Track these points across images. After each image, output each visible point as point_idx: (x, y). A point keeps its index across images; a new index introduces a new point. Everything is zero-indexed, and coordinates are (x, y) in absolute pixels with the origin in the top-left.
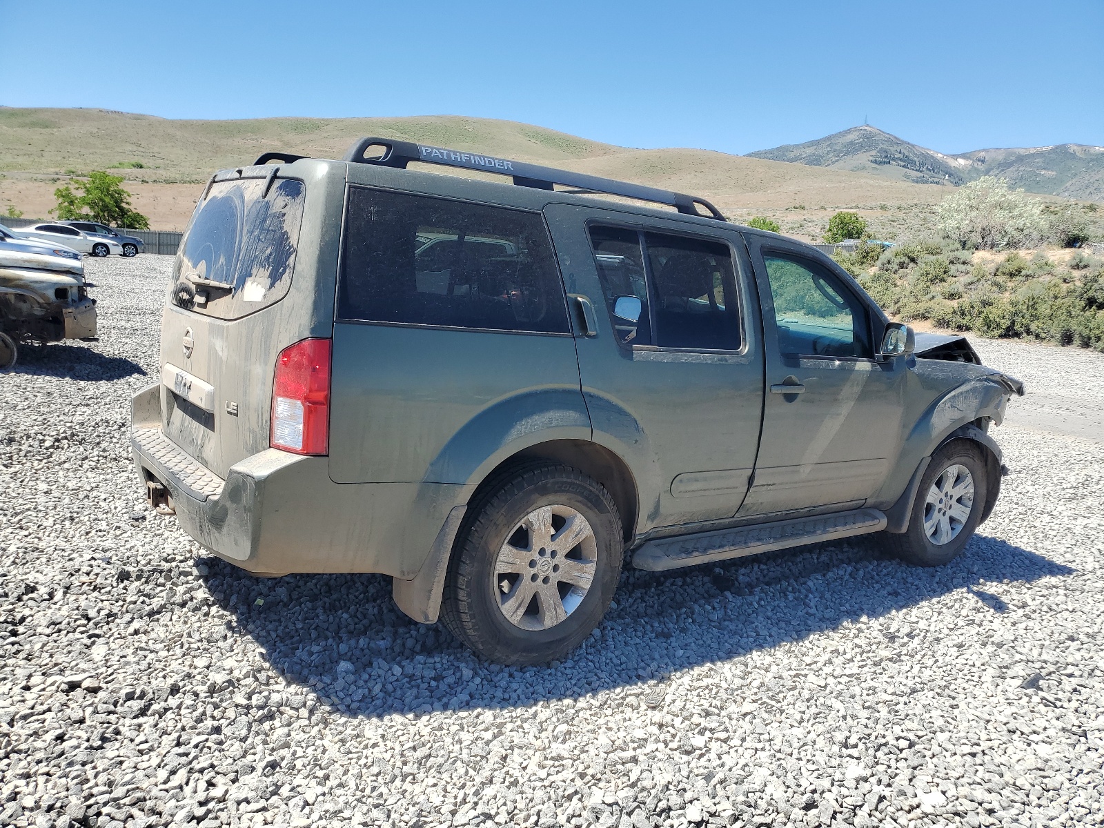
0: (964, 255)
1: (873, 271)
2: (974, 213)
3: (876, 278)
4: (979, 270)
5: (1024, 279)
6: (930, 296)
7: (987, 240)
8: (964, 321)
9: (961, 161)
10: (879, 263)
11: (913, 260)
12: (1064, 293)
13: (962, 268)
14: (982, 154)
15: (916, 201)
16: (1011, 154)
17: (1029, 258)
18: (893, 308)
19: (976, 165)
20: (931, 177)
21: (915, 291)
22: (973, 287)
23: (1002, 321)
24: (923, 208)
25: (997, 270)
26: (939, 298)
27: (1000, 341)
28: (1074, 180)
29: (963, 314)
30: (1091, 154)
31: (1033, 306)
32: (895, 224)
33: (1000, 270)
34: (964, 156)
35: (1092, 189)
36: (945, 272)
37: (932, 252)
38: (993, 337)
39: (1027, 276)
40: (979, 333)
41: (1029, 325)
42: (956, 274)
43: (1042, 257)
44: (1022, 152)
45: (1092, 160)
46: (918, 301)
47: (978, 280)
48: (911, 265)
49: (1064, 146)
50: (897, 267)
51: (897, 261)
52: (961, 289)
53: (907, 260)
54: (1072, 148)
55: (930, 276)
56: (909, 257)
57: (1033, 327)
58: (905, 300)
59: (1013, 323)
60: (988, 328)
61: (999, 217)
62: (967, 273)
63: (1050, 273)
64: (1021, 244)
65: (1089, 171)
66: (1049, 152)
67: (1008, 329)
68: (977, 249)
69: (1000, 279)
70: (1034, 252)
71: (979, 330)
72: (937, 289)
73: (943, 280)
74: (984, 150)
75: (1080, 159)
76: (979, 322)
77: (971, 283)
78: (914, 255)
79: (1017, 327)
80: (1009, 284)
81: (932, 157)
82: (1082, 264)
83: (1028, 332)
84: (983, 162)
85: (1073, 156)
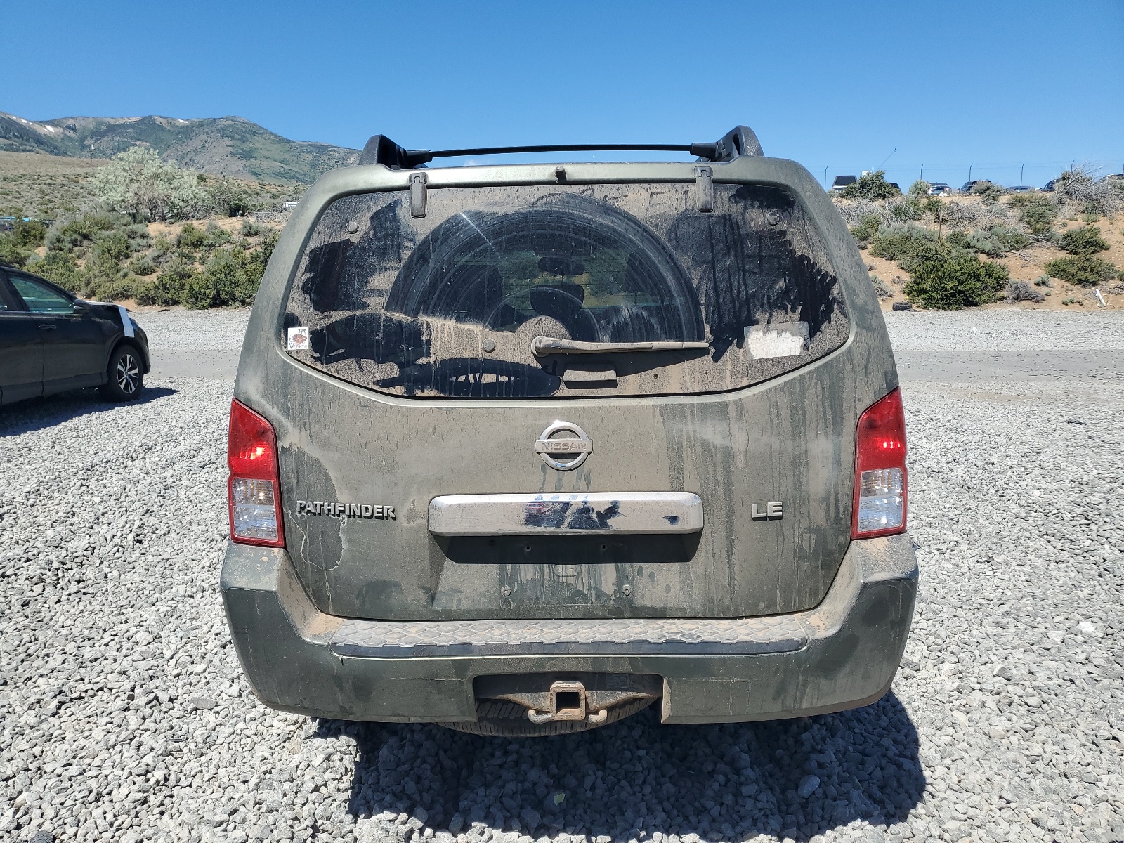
0: (139, 228)
1: (42, 252)
2: (136, 185)
3: (52, 260)
4: (162, 242)
5: (207, 248)
6: (121, 273)
7: (155, 211)
8: (170, 296)
9: (50, 129)
10: (46, 242)
11: (86, 237)
12: (249, 260)
13: (144, 242)
14: (71, 122)
15: (22, 172)
16: (102, 123)
17: (203, 228)
18: (84, 291)
19: (67, 133)
20: (22, 145)
21: (104, 269)
22: (161, 260)
23: (208, 291)
24: (34, 179)
25: (179, 241)
26: (132, 275)
27: (210, 310)
28: (169, 152)
29: (165, 288)
30: (177, 126)
31: (229, 274)
32: (9, 197)
33: (182, 242)
34: (52, 123)
35: (187, 160)
36: (127, 248)
37: (104, 226)
38: (203, 308)
39: (210, 246)
40: (189, 306)
41: (232, 292)
42: (139, 248)
43: (215, 227)
44: (112, 121)
45: (180, 132)
46: (112, 280)
47: (165, 253)
48: (86, 242)
49: (150, 117)
50: (70, 246)
51: (67, 239)
52: (151, 264)
53: (79, 238)
54: (159, 120)
55: (114, 253)
56: (80, 234)
57: (237, 294)
58: (97, 280)
59: (218, 292)
60: (197, 298)
61: (162, 189)
62: (150, 246)
63: (229, 242)
64: (190, 215)
65: (180, 142)
66: (138, 123)
67: (215, 298)
68: (149, 222)
69: (186, 251)
70: (205, 221)
71: (187, 302)
72: (126, 265)
73: (127, 256)
74: (72, 118)
75: (169, 131)
76: (184, 295)
77: (159, 256)
78: (86, 231)
79: (223, 295)
80: (195, 255)
81: (16, 123)
82: (252, 231)
83: (234, 299)
84: (74, 129)
85: (161, 128)
